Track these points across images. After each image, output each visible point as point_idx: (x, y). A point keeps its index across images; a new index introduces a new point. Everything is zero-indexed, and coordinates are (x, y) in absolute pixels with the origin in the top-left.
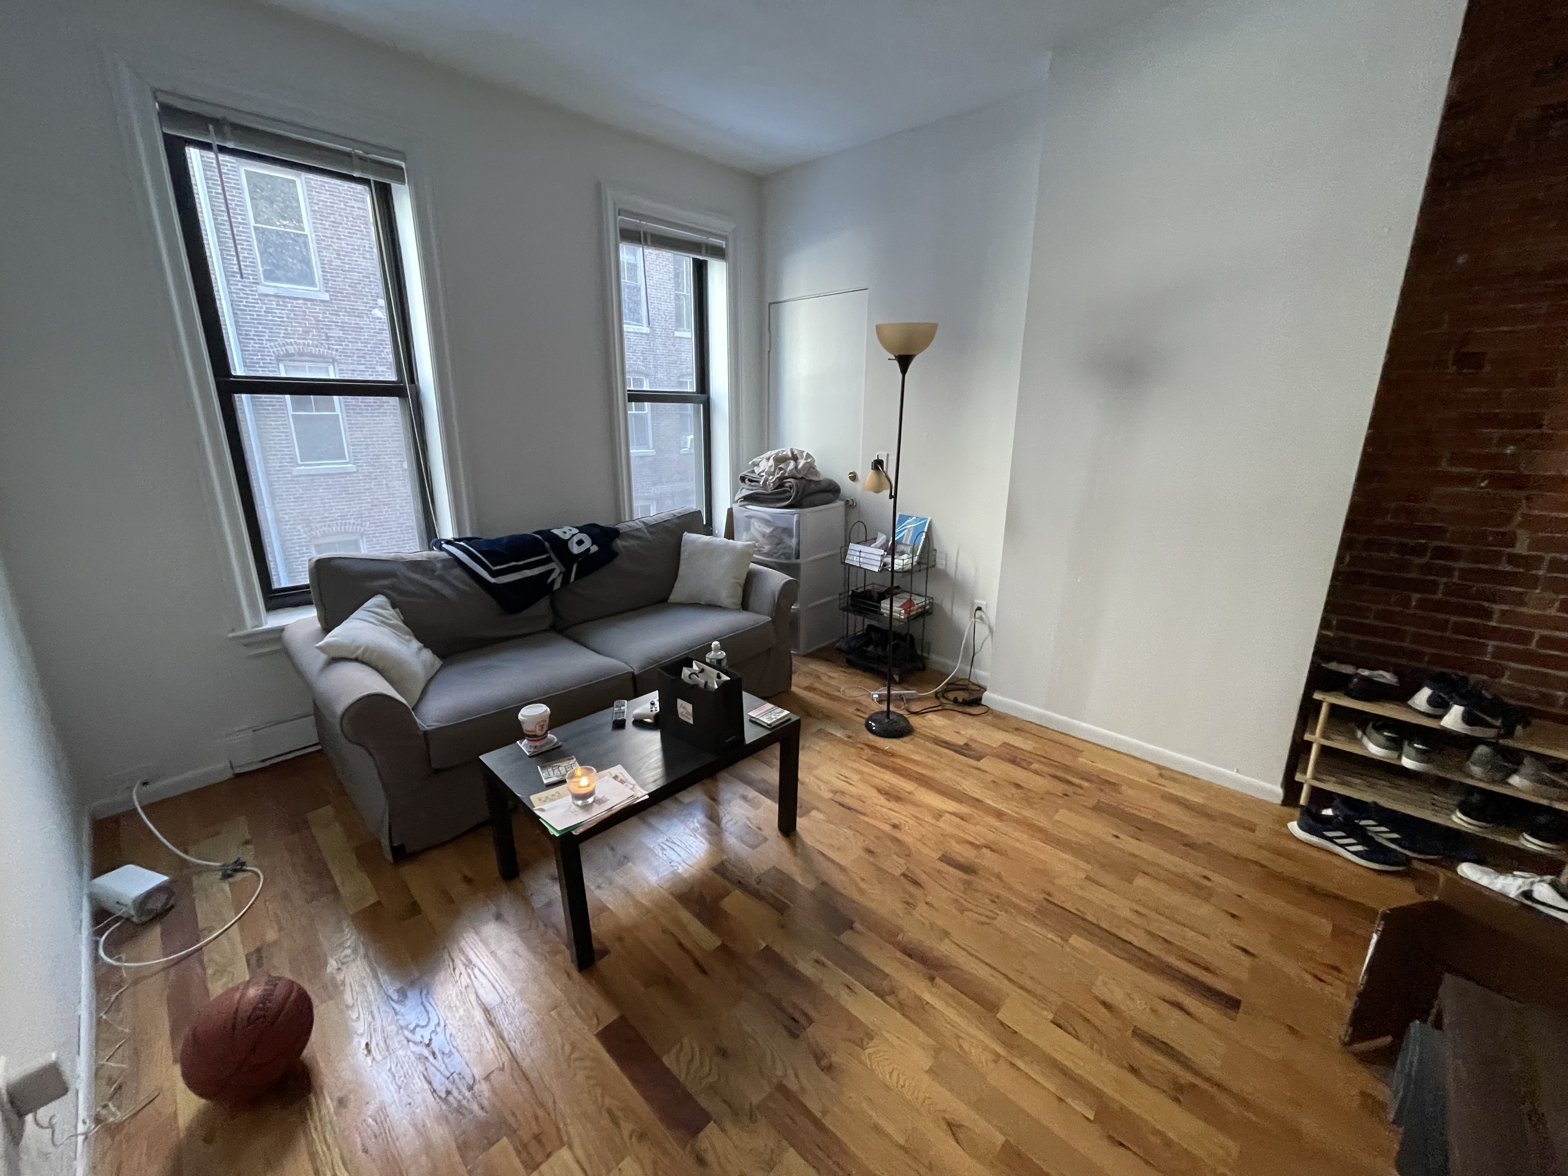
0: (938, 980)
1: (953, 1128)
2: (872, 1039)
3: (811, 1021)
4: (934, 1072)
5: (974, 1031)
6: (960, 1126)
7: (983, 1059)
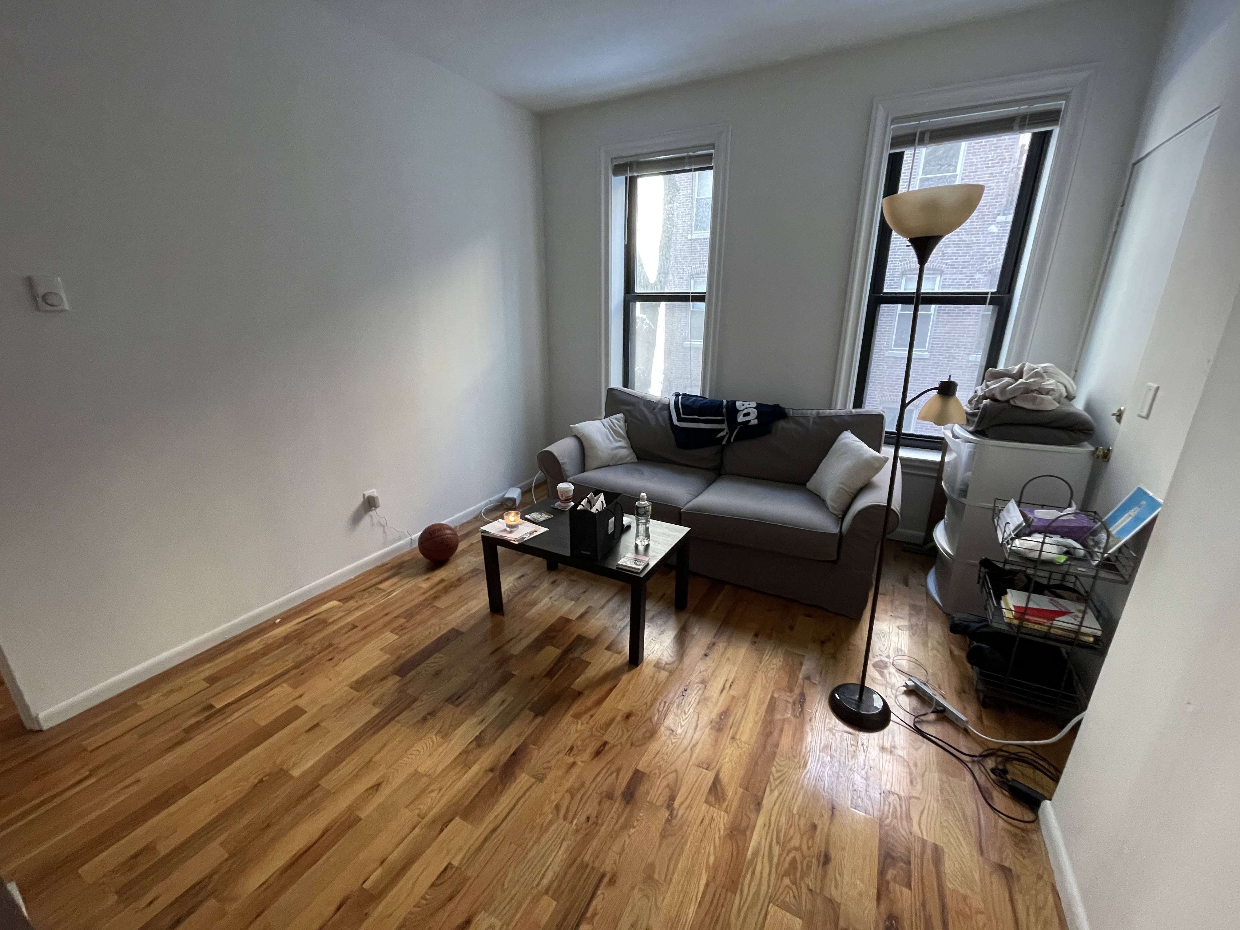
0: (491, 775)
1: (377, 786)
2: (442, 737)
3: (457, 706)
4: (415, 774)
5: (444, 800)
6: (377, 790)
7: (422, 807)
